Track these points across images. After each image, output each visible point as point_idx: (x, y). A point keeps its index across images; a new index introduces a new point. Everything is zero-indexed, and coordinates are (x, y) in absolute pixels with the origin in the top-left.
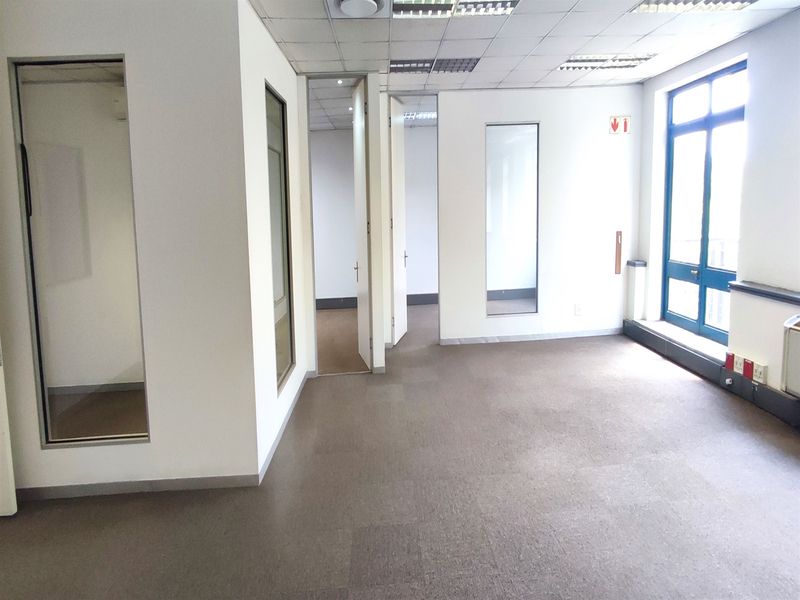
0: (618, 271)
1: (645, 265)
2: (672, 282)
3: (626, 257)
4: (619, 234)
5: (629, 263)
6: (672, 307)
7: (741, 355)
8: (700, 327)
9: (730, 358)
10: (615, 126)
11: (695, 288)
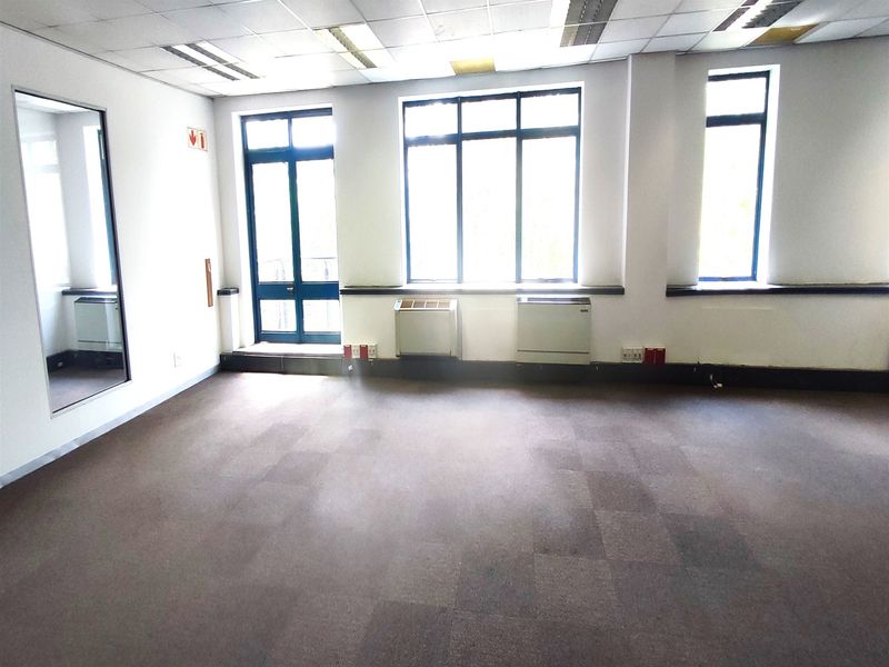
0: (210, 304)
1: (238, 291)
2: (263, 303)
3: (216, 287)
4: (208, 262)
5: (219, 293)
6: (266, 326)
7: (356, 343)
8: (300, 336)
9: (348, 349)
10: (193, 139)
11: (291, 303)
